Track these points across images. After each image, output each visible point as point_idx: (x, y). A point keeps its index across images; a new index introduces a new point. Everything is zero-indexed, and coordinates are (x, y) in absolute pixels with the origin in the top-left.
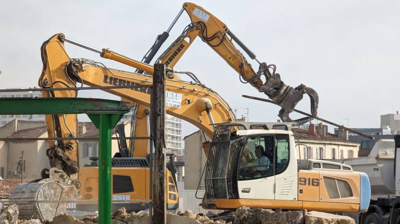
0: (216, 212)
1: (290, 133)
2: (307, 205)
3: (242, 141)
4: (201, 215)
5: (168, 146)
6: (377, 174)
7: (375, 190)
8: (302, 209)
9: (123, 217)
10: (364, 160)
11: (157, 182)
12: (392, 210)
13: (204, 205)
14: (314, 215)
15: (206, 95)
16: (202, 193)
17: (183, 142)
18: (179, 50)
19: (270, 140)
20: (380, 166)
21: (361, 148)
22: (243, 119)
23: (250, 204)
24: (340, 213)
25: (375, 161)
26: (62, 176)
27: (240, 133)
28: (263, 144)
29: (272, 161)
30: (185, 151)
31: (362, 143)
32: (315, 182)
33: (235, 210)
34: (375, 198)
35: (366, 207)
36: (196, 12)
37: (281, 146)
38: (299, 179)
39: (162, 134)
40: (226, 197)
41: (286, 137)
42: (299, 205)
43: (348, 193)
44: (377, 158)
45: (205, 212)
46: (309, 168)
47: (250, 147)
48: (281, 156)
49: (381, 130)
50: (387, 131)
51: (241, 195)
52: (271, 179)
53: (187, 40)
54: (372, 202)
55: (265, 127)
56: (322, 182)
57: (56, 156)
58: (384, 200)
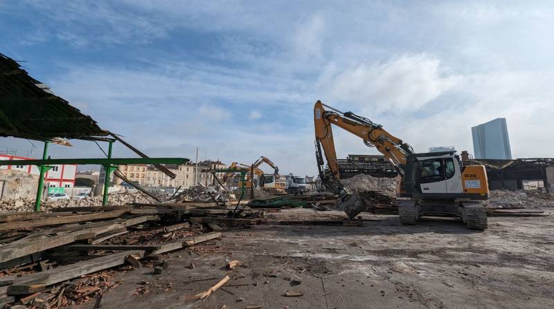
0: (262, 189)
6: (289, 183)
7: (288, 185)
8: (276, 189)
12: (291, 189)
14: (278, 189)
15: (259, 170)
16: (259, 186)
23: (267, 187)
24: (282, 189)
27: (265, 176)
28: (269, 177)
31: (285, 177)
33: (264, 188)
34: (288, 187)
35: (286, 188)
37: (271, 178)
38: (275, 183)
40: (263, 186)
41: (273, 177)
43: (284, 186)
44: (289, 180)
45: (260, 189)
46: (277, 182)
47: (267, 178)
48: (272, 180)
51: (265, 186)
52: (270, 183)
55: (269, 175)
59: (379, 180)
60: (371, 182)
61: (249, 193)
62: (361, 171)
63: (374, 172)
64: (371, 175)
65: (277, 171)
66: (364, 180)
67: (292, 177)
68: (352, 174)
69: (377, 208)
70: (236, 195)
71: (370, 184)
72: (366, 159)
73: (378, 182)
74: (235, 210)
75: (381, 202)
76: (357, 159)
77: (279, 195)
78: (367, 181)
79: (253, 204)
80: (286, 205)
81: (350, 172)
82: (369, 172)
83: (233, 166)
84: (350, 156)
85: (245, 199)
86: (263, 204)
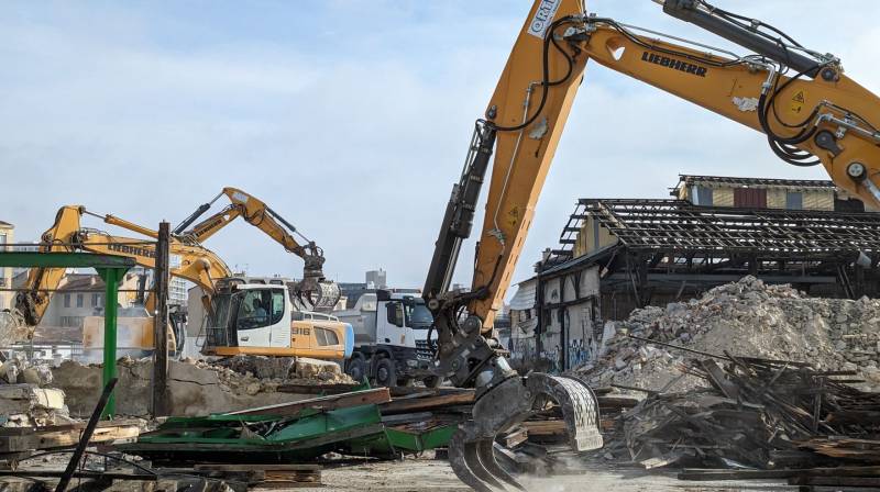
0: (216, 358)
1: (285, 287)
2: (298, 352)
3: (242, 295)
4: (201, 361)
5: (172, 297)
6: (361, 324)
7: (358, 338)
8: (293, 356)
9: (128, 364)
10: (350, 312)
11: (160, 332)
12: (373, 356)
13: (203, 352)
14: (304, 361)
15: (204, 255)
16: (202, 341)
17: (187, 294)
18: (216, 224)
19: (267, 293)
20: (364, 317)
21: (348, 301)
22: (243, 274)
23: (248, 351)
24: (328, 359)
25: (359, 313)
26: (20, 321)
27: (240, 286)
28: (260, 297)
29: (268, 313)
30: (188, 302)
31: (349, 296)
32: (306, 332)
33: (232, 356)
34: (359, 346)
35: (349, 354)
36: (235, 195)
37: (277, 299)
38: (293, 329)
39: (166, 288)
40: (226, 345)
41: (281, 291)
42: (291, 352)
43: (334, 341)
44: (361, 310)
45: (205, 358)
46: (301, 319)
47: (249, 301)
48: (276, 308)
49: (366, 285)
50: (371, 286)
51: (240, 343)
52: (267, 329)
53: (227, 217)
54: (355, 349)
55: (263, 282)
56: (312, 332)
57: (25, 301)
58: (366, 347)
59: (835, 310)
60: (798, 320)
61: (142, 384)
62: (743, 263)
63: (809, 271)
64: (799, 287)
65: (314, 264)
66: (761, 311)
67: (383, 295)
68: (695, 281)
69: (824, 460)
70: (71, 393)
71: (790, 335)
72: (773, 202)
73: (833, 323)
74: (65, 477)
75: (844, 425)
76: (724, 198)
77: (310, 390)
78: (776, 317)
79: (167, 443)
80: (345, 446)
81: (689, 269)
82: (782, 271)
83: (62, 234)
84: (690, 181)
85: (124, 416)
86: (220, 444)
